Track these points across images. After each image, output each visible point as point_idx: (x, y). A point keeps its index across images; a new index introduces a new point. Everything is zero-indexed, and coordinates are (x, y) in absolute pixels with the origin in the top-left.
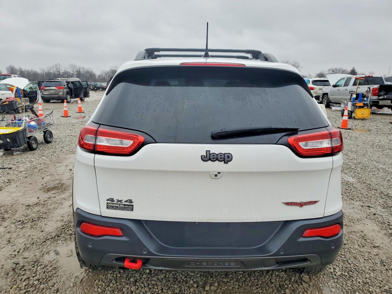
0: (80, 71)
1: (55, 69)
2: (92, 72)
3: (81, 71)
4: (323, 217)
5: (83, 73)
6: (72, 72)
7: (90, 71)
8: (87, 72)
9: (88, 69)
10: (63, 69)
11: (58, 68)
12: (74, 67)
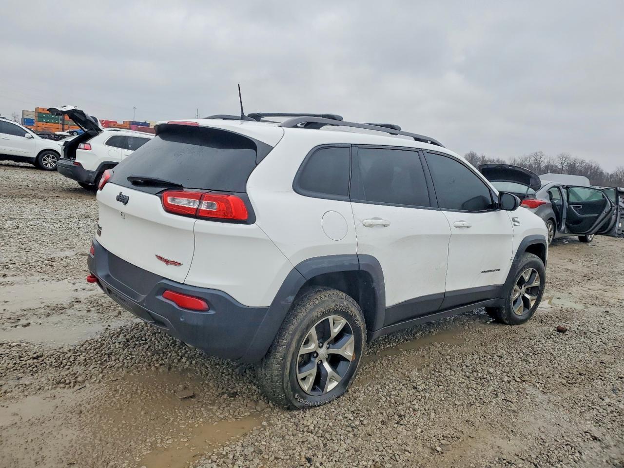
0: (575, 166)
1: (532, 161)
2: (598, 168)
3: (577, 165)
4: (183, 284)
5: (579, 168)
6: (560, 167)
7: (593, 167)
8: (588, 168)
9: (590, 163)
10: (546, 161)
11: (538, 159)
12: (566, 158)
